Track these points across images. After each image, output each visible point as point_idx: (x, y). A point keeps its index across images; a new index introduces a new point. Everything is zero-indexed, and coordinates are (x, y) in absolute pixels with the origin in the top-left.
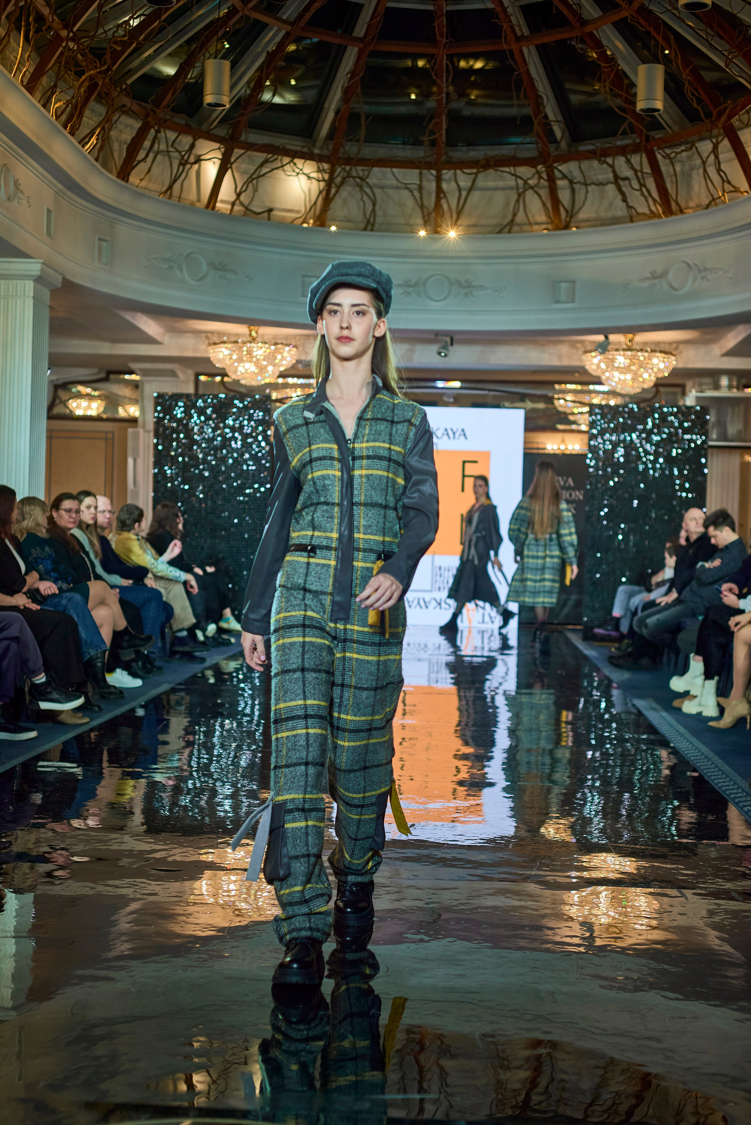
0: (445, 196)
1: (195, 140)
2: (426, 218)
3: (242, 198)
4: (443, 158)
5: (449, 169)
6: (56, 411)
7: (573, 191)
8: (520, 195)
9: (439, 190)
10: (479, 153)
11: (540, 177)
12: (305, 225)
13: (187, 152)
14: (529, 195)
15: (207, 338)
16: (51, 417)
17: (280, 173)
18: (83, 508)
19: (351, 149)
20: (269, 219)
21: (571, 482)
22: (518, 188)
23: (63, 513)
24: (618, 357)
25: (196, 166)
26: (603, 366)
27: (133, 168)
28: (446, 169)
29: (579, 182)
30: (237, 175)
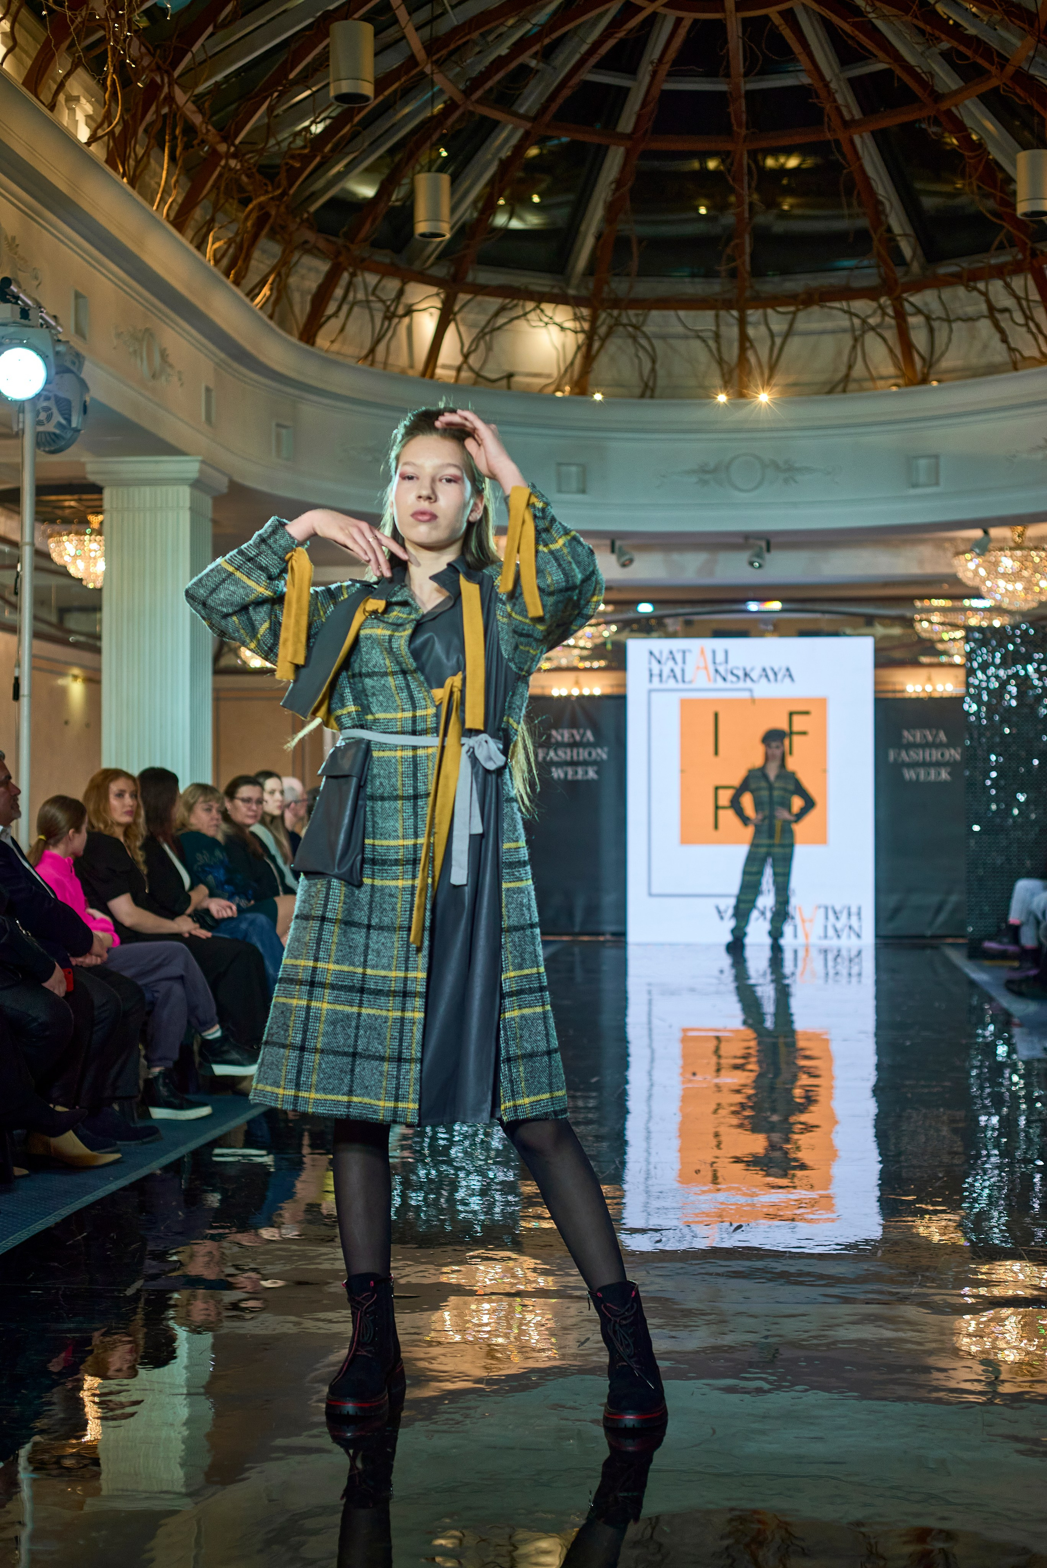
0: (752, 346)
1: (404, 283)
2: (727, 377)
3: (472, 360)
4: (748, 293)
5: (757, 308)
6: (224, 662)
7: (931, 331)
8: (857, 340)
9: (744, 338)
10: (796, 284)
11: (884, 314)
12: (559, 394)
13: (393, 301)
14: (870, 339)
16: (218, 671)
17: (521, 324)
18: (266, 796)
19: (620, 286)
20: (509, 387)
21: (942, 736)
22: (853, 329)
23: (239, 803)
24: (1003, 559)
25: (406, 320)
26: (982, 572)
27: (321, 326)
28: (752, 308)
29: (939, 318)
30: (462, 329)
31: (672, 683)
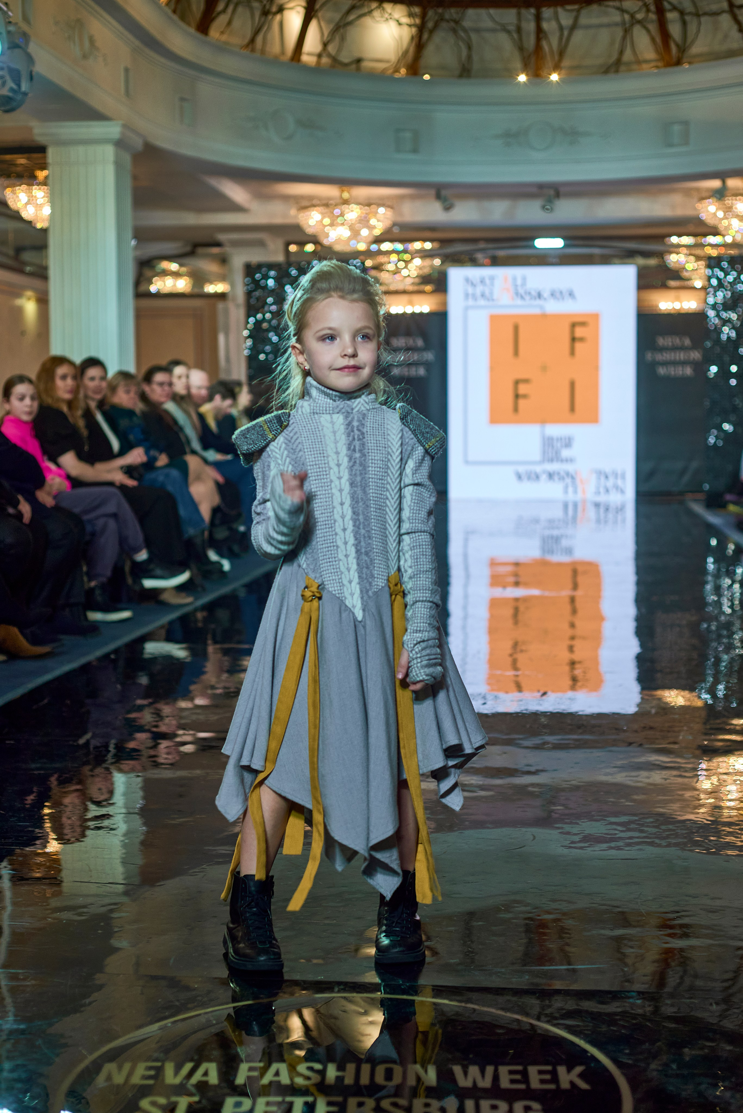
0: (546, 37)
2: (526, 61)
3: (329, 48)
5: (549, 6)
6: (142, 288)
7: (684, 23)
8: (627, 31)
9: (539, 30)
11: (648, 11)
12: (397, 75)
13: (268, 0)
14: (637, 30)
15: (297, 203)
16: (137, 295)
17: (367, 21)
18: (175, 380)
20: (358, 69)
21: (687, 342)
22: (624, 23)
23: (155, 387)
24: (737, 203)
25: (278, 17)
26: (720, 214)
27: (213, 20)
28: (545, 6)
29: (690, 13)
30: (323, 24)
31: (482, 302)
